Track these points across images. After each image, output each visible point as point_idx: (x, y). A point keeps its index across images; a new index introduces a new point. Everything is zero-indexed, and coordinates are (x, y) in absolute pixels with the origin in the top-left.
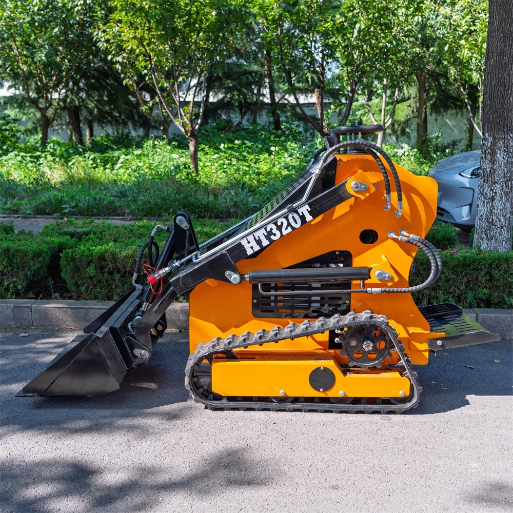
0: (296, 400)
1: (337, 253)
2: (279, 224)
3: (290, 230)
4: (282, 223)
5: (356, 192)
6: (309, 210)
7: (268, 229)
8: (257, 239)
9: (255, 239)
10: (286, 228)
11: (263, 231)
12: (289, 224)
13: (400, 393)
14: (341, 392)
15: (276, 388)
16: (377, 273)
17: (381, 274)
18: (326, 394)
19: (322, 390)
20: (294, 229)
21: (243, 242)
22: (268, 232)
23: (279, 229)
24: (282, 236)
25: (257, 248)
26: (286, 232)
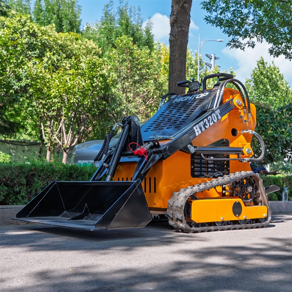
1: (224, 140)
2: (209, 119)
5: (238, 105)
6: (220, 112)
9: (199, 127)
10: (211, 122)
11: (202, 122)
12: (212, 120)
13: (265, 215)
14: (244, 217)
15: (220, 216)
16: (247, 150)
17: (249, 150)
18: (239, 218)
19: (237, 215)
20: (214, 122)
21: (195, 128)
22: (204, 123)
23: (209, 122)
24: (210, 126)
25: (200, 132)
26: (211, 124)
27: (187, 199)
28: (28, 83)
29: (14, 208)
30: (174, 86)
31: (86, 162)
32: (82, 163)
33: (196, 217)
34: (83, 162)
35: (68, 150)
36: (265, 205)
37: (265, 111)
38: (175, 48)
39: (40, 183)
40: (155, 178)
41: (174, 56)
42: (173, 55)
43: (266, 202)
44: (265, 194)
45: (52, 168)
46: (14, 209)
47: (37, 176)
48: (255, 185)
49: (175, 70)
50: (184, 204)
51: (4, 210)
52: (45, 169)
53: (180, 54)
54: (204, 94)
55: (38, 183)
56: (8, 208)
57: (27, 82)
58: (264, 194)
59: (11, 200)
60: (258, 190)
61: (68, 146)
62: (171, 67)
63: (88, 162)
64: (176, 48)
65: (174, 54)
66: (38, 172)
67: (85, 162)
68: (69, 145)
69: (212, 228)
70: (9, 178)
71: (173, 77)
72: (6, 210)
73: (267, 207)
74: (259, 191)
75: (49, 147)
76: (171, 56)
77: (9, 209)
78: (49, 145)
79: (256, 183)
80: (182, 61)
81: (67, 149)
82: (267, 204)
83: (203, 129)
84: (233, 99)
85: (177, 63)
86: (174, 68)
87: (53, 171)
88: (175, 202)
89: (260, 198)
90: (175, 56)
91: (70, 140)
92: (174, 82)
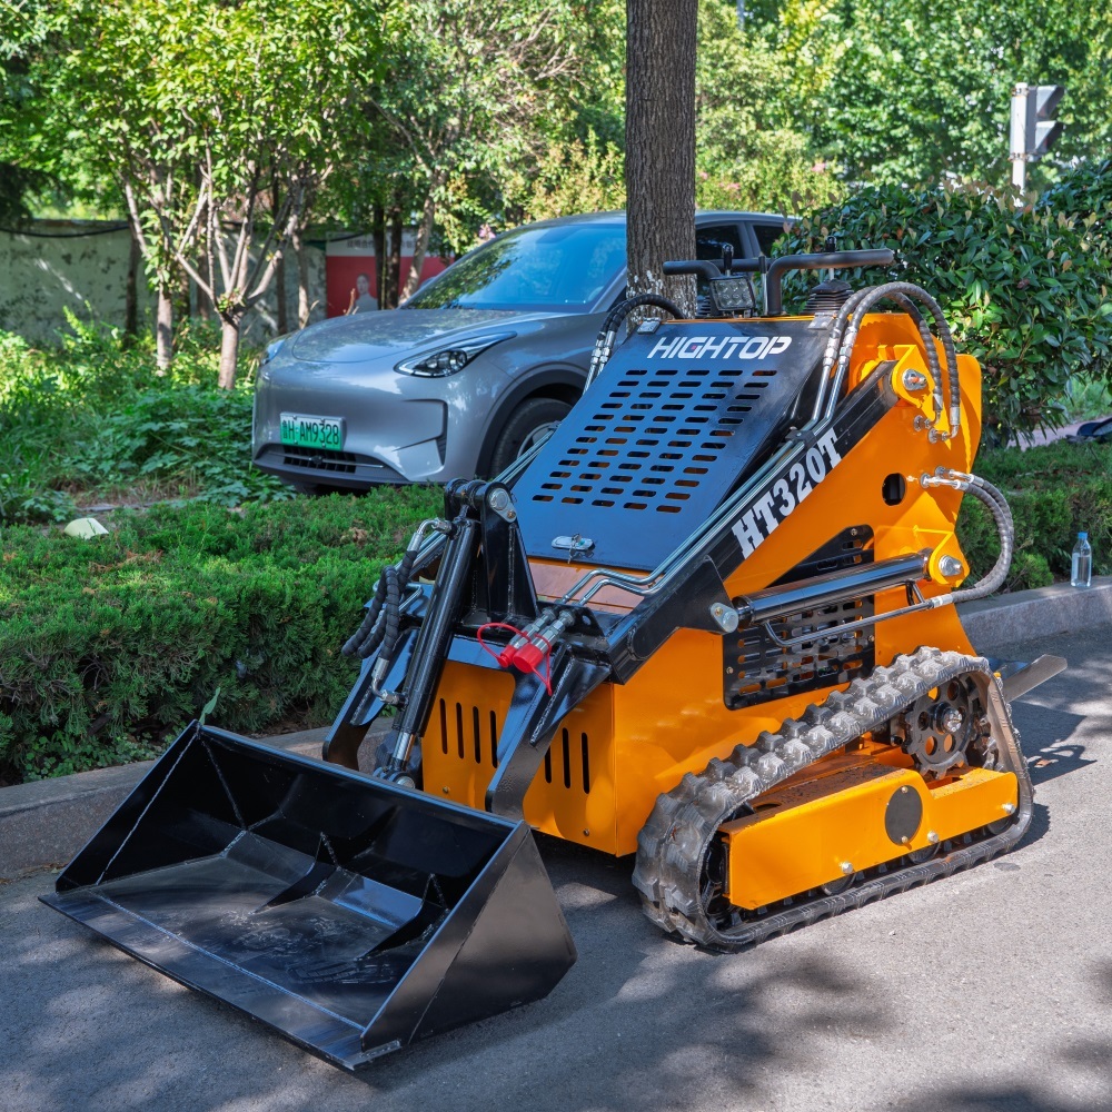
0: (872, 873)
1: (854, 532)
2: (792, 477)
3: (809, 489)
4: (797, 474)
5: (910, 393)
6: (835, 440)
7: (776, 493)
8: (759, 517)
9: (755, 518)
10: (804, 487)
11: (767, 498)
12: (808, 477)
13: (1008, 807)
14: (930, 835)
15: (837, 859)
16: (943, 563)
17: (950, 563)
18: (910, 848)
19: (904, 839)
20: (814, 484)
21: (737, 529)
22: (775, 499)
23: (793, 487)
24: (797, 502)
25: (759, 539)
26: (803, 495)
27: (710, 838)
28: (59, 28)
29: (44, 805)
30: (647, 168)
31: (313, 421)
32: (297, 424)
33: (745, 890)
34: (300, 420)
35: (240, 314)
36: (1010, 767)
37: (1010, 231)
38: (650, 6)
39: (138, 678)
40: (584, 737)
41: (644, 43)
42: (641, 36)
43: (1015, 755)
44: (1012, 731)
45: (181, 619)
46: (46, 811)
47: (123, 654)
48: (971, 699)
49: (652, 100)
50: (701, 860)
51: (9, 818)
52: (154, 628)
53: (671, 31)
54: (775, 339)
55: (128, 680)
56: (23, 811)
57: (55, 25)
58: (1006, 731)
59: (30, 756)
60: (984, 713)
61: (238, 300)
62: (634, 88)
63: (318, 422)
64: (654, 7)
65: (646, 32)
66: (124, 642)
67: (309, 420)
68: (242, 293)
69: (808, 912)
70: (16, 685)
71: (643, 129)
72: (17, 818)
73: (1018, 776)
74: (989, 718)
75: (165, 284)
76: (635, 39)
77: (25, 814)
78: (164, 275)
79: (979, 689)
80: (677, 63)
81: (237, 309)
82: (1017, 764)
83: (772, 525)
84: (892, 366)
85: (660, 73)
86: (646, 92)
87: (186, 629)
88: (664, 841)
89: (992, 741)
90: (650, 40)
91: (243, 273)
92: (646, 152)
